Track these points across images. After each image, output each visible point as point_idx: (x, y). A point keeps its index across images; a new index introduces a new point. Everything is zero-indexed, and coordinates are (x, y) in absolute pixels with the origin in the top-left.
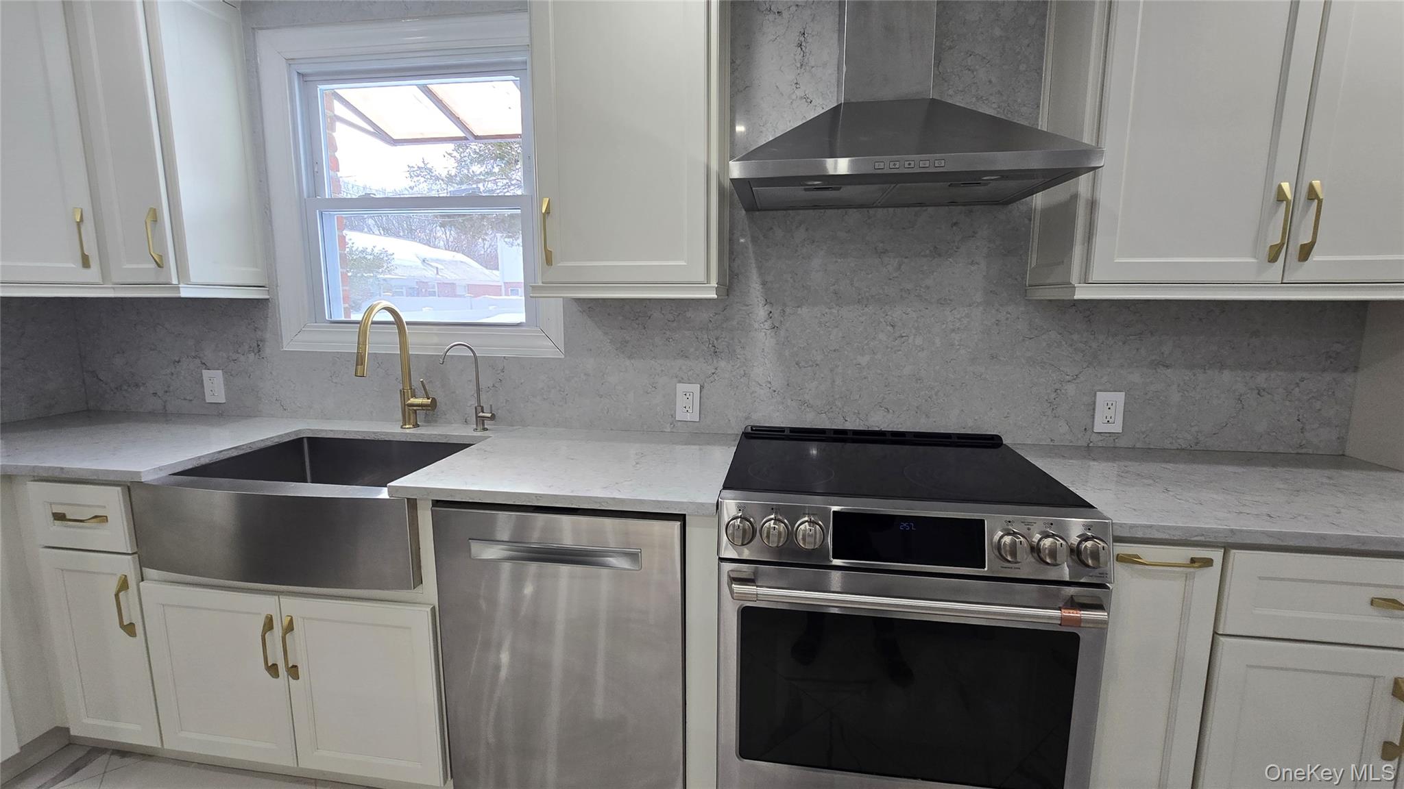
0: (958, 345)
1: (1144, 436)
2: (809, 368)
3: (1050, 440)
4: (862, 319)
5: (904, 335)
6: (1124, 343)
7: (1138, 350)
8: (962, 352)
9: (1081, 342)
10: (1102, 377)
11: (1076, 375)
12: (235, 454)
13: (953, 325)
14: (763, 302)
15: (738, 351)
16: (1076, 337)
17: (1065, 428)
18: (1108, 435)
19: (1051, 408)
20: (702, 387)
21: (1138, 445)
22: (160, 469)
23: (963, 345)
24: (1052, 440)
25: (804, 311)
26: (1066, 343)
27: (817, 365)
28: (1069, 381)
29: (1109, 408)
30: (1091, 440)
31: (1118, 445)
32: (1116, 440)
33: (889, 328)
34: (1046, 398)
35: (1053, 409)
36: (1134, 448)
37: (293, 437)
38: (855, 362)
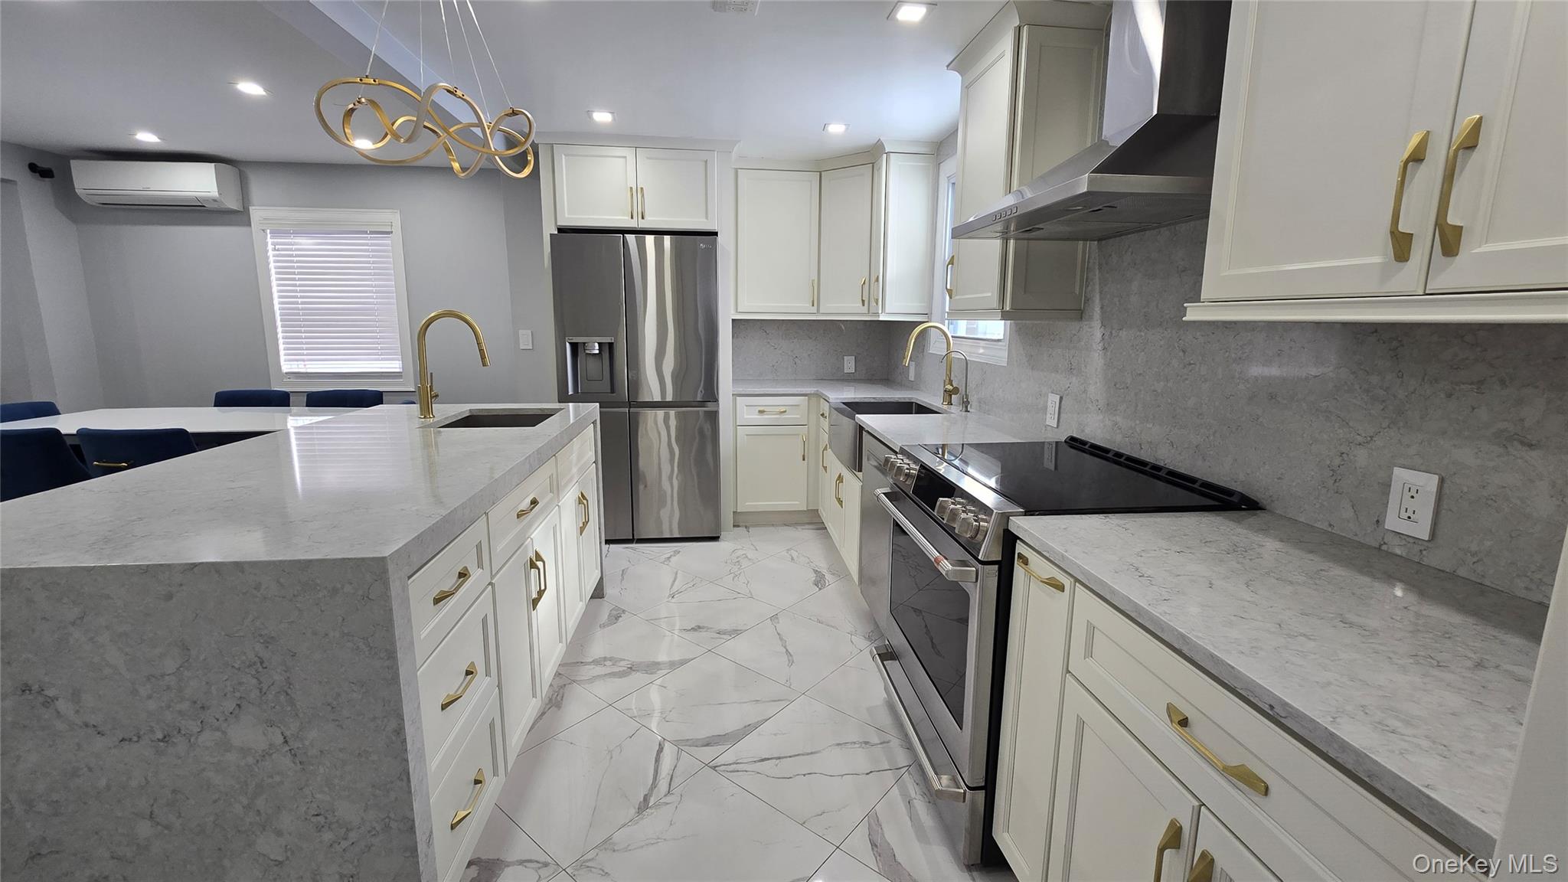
0: (1239, 378)
1: (1475, 560)
2: (1122, 390)
3: (1327, 524)
4: (1162, 343)
5: (1192, 362)
6: (1449, 396)
7: (1473, 409)
8: (1241, 387)
9: (1381, 388)
10: (1408, 446)
11: (1371, 437)
12: (873, 401)
13: (1236, 354)
14: (1100, 325)
15: (1083, 369)
16: (1375, 379)
17: (1349, 513)
18: (1412, 541)
19: (1334, 478)
20: (1061, 398)
21: (1462, 572)
22: (838, 398)
23: (1243, 379)
24: (1330, 525)
25: (1123, 334)
26: (1360, 388)
27: (1127, 388)
28: (1360, 444)
29: (1412, 497)
30: (1386, 540)
31: (1426, 561)
32: (1424, 552)
33: (1181, 354)
34: (1328, 462)
35: (1335, 481)
36: (1453, 576)
37: (907, 401)
38: (1153, 388)
